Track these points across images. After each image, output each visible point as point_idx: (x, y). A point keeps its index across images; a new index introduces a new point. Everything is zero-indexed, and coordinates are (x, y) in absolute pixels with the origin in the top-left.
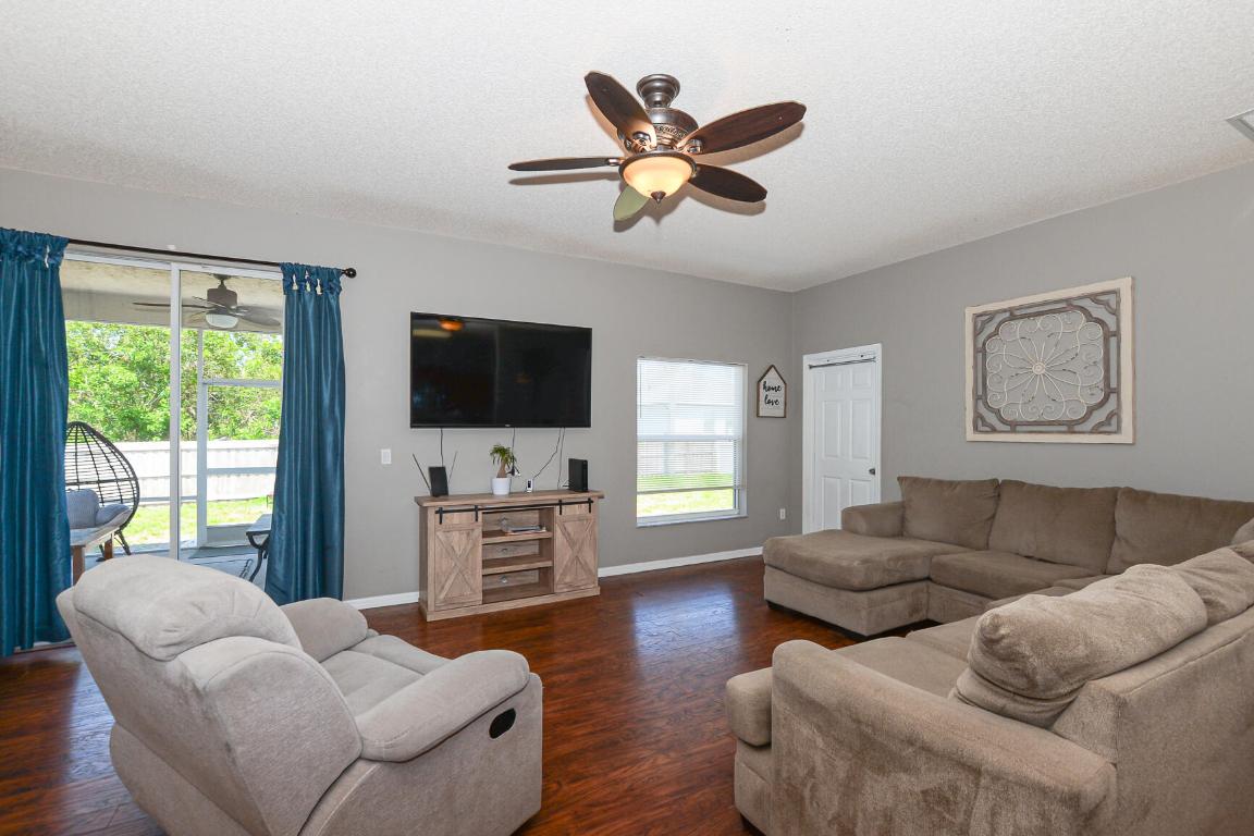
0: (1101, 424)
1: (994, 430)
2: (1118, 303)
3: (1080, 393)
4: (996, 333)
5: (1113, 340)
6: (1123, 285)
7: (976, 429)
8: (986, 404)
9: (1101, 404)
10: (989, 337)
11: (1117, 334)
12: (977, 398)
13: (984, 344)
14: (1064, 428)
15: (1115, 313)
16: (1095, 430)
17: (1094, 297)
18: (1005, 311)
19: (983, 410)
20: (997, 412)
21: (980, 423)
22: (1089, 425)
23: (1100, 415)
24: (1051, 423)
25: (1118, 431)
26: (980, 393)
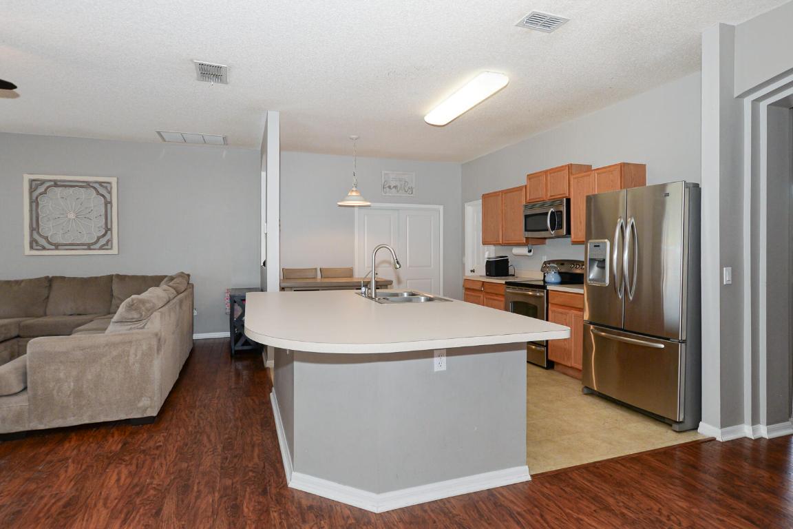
0: (104, 245)
1: (44, 248)
2: (111, 188)
3: (94, 229)
4: (45, 192)
5: (109, 205)
6: (114, 180)
7: (31, 248)
8: (38, 233)
9: (104, 235)
10: (41, 194)
11: (110, 203)
12: (32, 230)
13: (37, 198)
14: (86, 247)
15: (110, 193)
16: (101, 248)
17: (101, 183)
18: (51, 181)
19: (36, 236)
20: (46, 238)
21: (33, 244)
22: (98, 246)
23: (103, 241)
24: (78, 245)
25: (111, 249)
26: (34, 226)
